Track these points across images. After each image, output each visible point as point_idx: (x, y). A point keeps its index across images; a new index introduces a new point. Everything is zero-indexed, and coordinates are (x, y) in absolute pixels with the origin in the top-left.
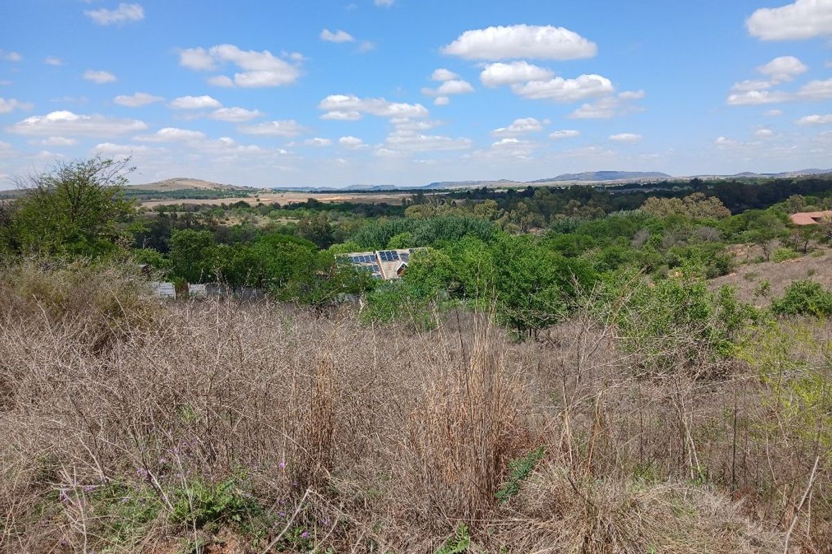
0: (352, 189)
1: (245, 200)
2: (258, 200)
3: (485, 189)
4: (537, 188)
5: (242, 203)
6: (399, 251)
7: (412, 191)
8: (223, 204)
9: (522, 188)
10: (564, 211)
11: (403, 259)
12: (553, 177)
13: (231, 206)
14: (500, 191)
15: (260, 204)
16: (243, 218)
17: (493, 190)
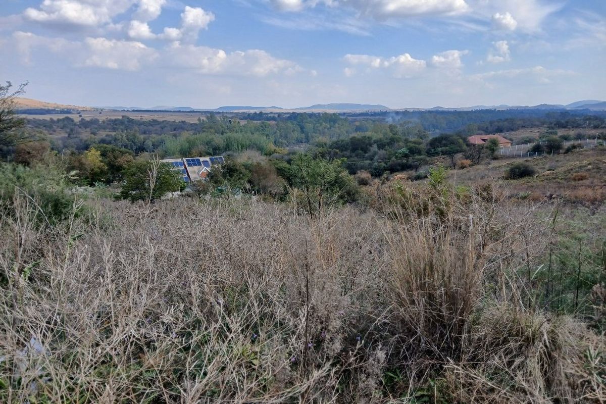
0: (157, 109)
1: (69, 116)
2: (80, 116)
3: (261, 113)
4: (298, 114)
5: (67, 118)
6: (202, 159)
7: (206, 112)
8: (51, 119)
9: (288, 113)
10: (318, 131)
11: (205, 166)
12: (309, 106)
13: (59, 120)
14: (272, 115)
15: (82, 119)
16: (68, 130)
17: (267, 114)
